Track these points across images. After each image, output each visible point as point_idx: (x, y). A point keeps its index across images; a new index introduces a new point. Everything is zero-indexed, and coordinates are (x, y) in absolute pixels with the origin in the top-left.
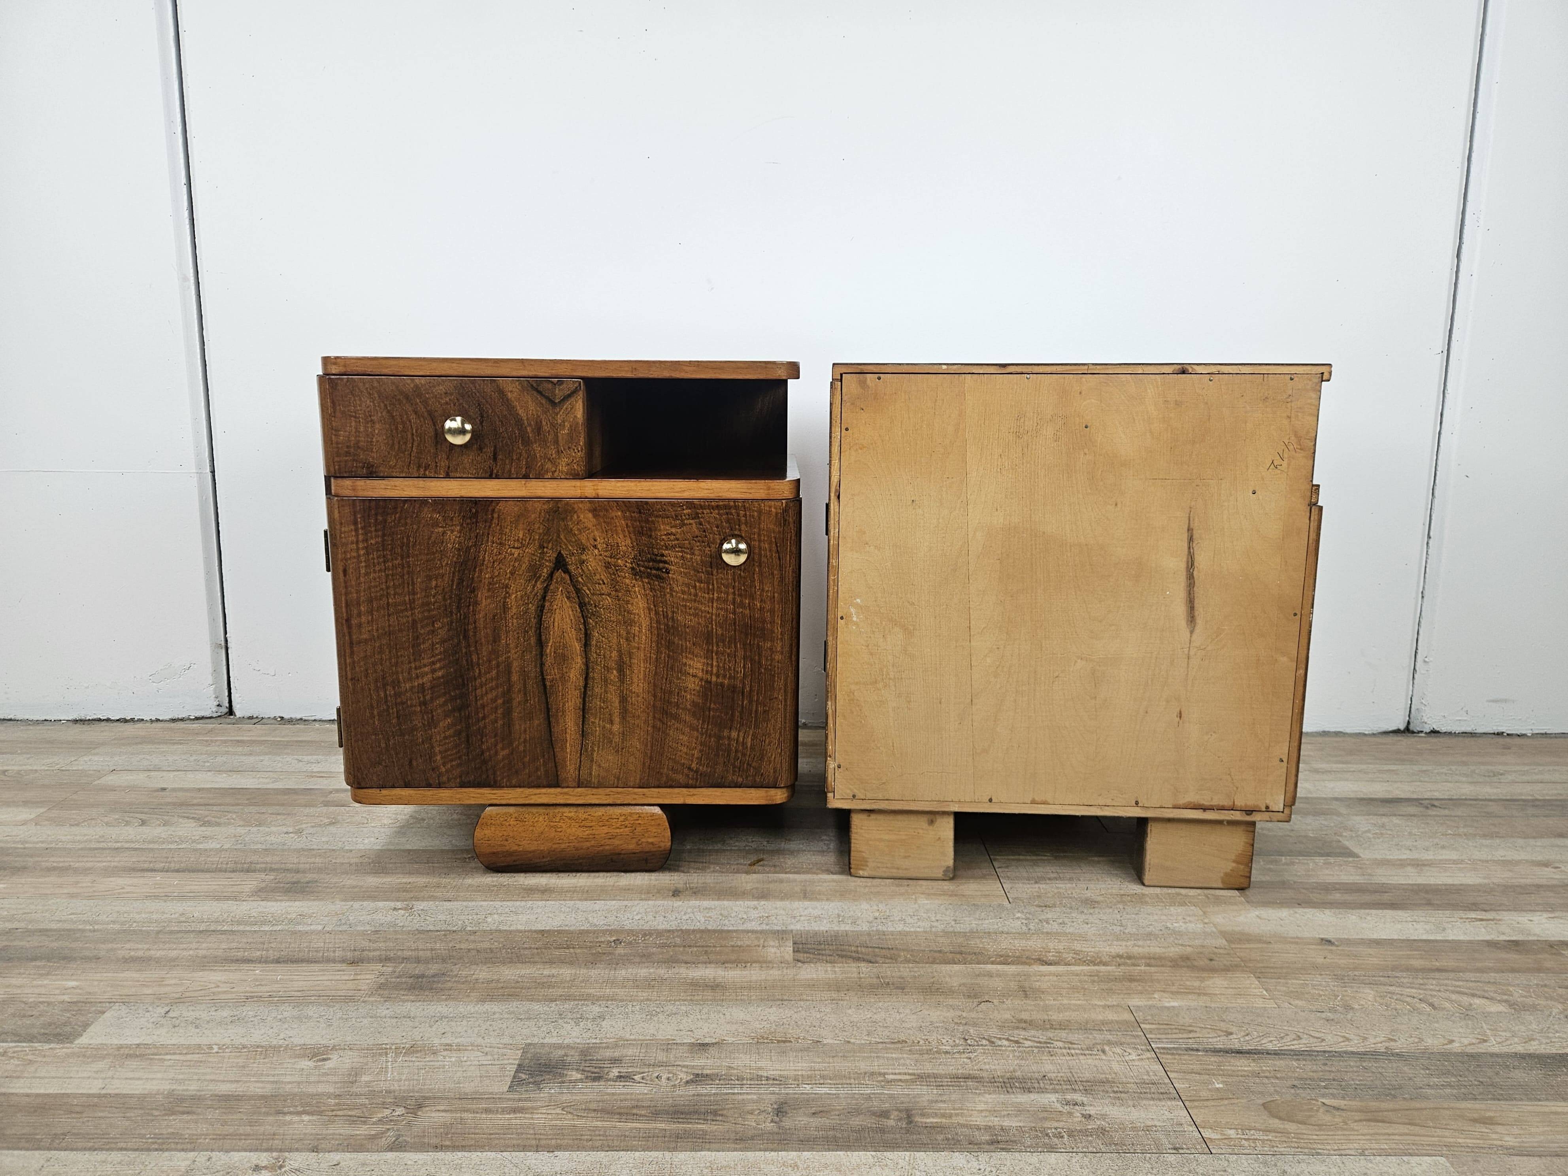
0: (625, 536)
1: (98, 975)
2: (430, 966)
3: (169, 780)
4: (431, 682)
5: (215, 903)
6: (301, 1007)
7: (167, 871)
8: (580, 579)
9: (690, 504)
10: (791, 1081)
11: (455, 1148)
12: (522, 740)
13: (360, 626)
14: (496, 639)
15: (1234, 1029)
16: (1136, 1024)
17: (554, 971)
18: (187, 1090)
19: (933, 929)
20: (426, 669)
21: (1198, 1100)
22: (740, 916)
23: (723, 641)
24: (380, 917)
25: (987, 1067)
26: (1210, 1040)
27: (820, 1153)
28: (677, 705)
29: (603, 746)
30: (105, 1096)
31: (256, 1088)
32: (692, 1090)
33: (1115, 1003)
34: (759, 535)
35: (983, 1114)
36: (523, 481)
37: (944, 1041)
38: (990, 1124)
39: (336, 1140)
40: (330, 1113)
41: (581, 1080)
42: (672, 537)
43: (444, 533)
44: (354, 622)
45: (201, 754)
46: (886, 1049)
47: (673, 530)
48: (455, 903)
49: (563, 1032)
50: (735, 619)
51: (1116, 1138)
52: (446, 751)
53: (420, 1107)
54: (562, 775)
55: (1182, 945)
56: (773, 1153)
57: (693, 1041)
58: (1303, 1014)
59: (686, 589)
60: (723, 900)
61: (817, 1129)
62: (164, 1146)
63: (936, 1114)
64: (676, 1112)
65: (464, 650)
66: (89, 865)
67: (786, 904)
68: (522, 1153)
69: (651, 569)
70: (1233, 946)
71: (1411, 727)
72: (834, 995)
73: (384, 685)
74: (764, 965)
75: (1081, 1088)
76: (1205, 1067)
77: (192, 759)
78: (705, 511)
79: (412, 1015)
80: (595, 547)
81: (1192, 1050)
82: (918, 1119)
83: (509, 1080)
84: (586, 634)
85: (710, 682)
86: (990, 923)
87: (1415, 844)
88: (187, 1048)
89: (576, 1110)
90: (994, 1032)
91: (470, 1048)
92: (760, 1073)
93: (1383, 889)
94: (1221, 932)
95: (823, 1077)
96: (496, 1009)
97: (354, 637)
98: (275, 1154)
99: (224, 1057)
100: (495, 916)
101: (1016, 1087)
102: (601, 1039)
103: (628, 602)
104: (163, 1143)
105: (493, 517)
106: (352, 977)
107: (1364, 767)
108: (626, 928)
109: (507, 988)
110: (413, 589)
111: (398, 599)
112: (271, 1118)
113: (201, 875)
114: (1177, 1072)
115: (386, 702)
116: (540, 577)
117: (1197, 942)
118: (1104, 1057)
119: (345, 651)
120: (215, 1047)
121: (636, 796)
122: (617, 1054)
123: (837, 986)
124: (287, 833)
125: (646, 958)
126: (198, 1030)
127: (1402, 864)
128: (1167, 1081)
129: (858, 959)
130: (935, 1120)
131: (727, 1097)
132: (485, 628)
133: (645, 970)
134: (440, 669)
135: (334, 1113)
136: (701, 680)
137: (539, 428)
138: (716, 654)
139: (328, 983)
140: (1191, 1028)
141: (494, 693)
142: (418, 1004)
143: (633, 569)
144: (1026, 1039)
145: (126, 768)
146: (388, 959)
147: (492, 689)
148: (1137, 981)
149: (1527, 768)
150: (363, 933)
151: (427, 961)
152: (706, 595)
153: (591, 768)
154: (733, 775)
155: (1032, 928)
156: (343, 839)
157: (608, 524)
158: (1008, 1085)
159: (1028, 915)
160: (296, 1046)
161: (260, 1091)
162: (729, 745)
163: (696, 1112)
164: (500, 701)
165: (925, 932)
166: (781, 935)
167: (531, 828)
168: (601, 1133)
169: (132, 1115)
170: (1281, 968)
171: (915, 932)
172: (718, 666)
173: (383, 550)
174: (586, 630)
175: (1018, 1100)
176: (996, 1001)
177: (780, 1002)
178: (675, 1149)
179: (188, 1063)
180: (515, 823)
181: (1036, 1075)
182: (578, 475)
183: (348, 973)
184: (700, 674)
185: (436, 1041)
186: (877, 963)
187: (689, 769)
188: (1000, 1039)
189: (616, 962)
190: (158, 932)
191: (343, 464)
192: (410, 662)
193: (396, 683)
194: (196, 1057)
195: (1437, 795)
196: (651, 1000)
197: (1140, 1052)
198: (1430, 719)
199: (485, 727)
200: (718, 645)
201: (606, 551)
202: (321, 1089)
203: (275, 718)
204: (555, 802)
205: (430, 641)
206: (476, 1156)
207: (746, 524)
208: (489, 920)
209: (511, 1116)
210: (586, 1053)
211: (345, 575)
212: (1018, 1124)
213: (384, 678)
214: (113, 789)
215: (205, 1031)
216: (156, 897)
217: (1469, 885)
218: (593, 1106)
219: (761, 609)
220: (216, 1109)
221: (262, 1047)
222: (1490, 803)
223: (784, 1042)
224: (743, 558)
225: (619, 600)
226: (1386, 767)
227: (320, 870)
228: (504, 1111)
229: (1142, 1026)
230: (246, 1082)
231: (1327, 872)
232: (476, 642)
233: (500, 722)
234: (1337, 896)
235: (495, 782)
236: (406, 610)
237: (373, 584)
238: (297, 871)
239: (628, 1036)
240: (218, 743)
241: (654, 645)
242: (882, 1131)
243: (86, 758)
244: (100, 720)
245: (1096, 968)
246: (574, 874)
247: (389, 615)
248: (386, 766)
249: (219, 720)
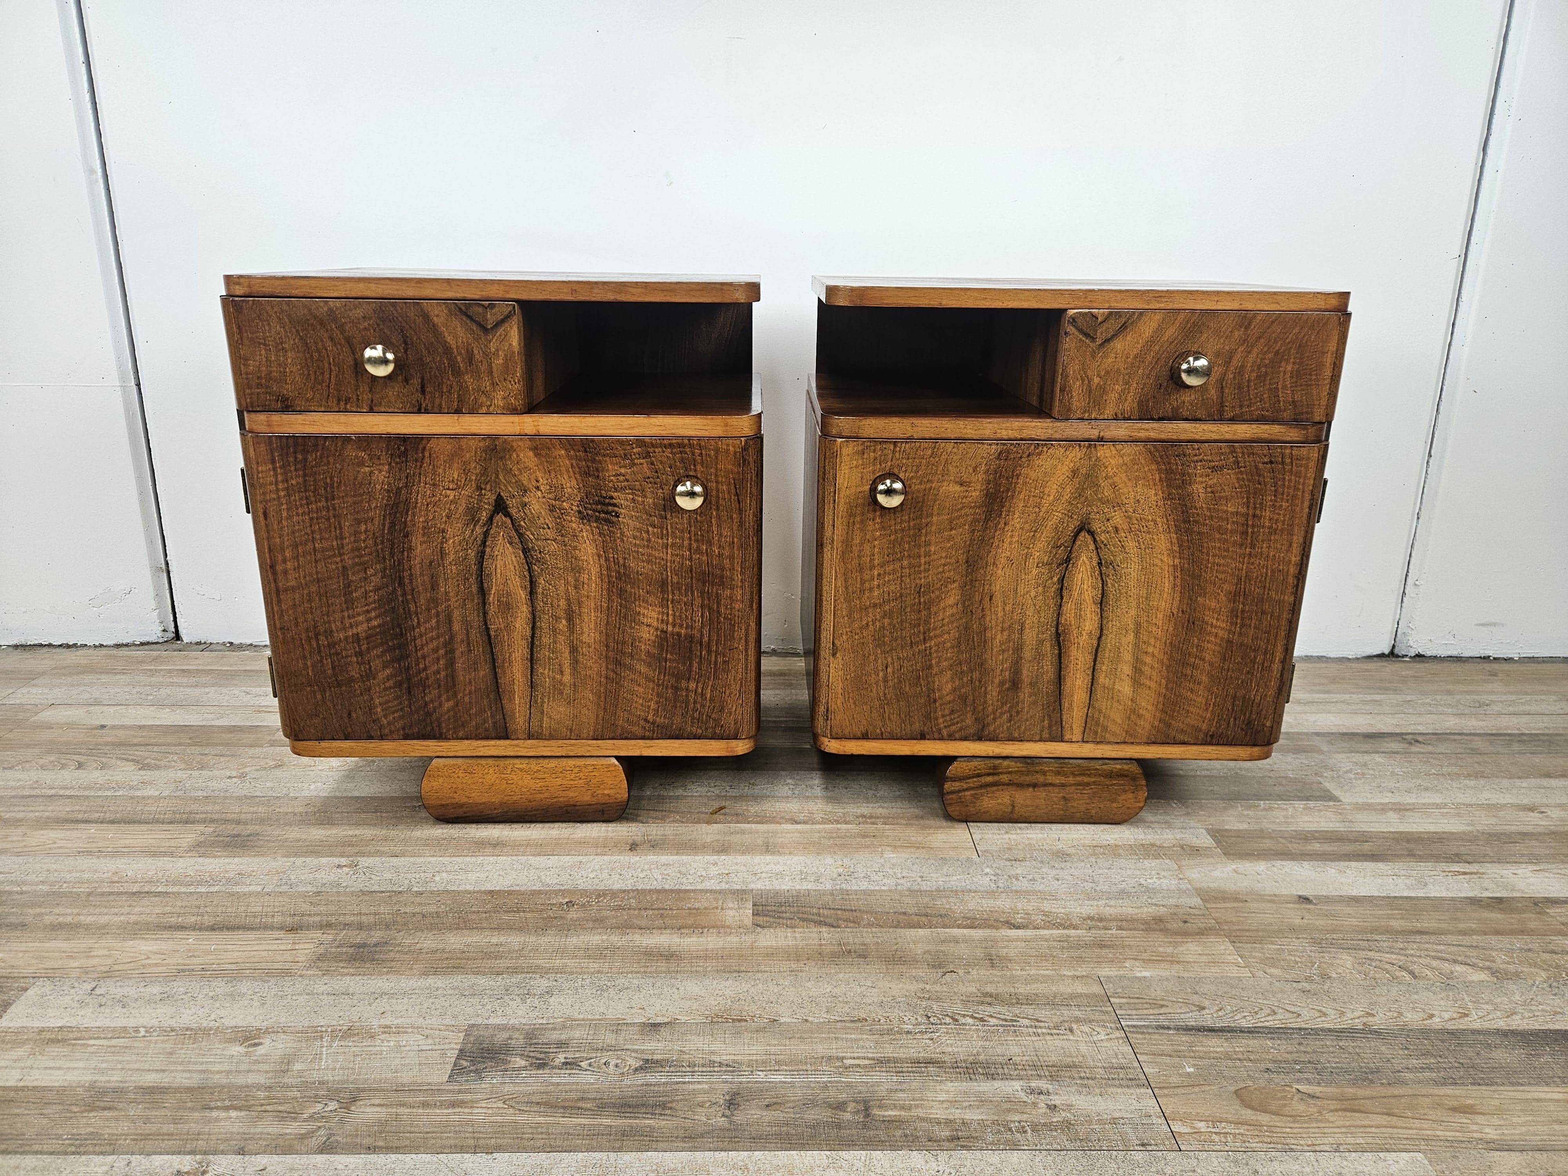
0: (570, 477)
1: (24, 945)
2: (373, 933)
3: (109, 716)
4: (366, 631)
5: (150, 860)
6: (235, 982)
7: (102, 822)
8: (522, 523)
9: (640, 442)
10: (745, 1068)
11: (389, 1149)
12: (467, 692)
13: (285, 572)
14: (434, 587)
15: (1206, 1003)
16: (1106, 999)
17: (502, 939)
18: (109, 1082)
19: (899, 888)
20: (360, 618)
21: (1166, 1088)
22: (699, 873)
23: (679, 589)
24: (324, 876)
25: (950, 1049)
26: (1182, 1016)
27: (772, 1153)
28: (632, 656)
29: (554, 697)
30: (22, 1089)
31: (182, 1079)
32: (641, 1079)
33: (1084, 973)
34: (716, 476)
35: (945, 1106)
36: (456, 416)
37: (906, 1019)
38: (951, 1117)
39: (264, 1140)
40: (260, 1109)
41: (525, 1068)
42: (621, 478)
43: (371, 473)
44: (279, 568)
45: (145, 685)
46: (845, 1028)
47: (623, 471)
48: (403, 859)
49: (509, 1011)
50: (691, 566)
51: (1082, 1131)
52: (387, 702)
53: (354, 1100)
54: (511, 727)
55: (1156, 905)
56: (723, 1153)
57: (644, 1020)
58: (1278, 984)
59: (638, 534)
60: (682, 854)
61: (770, 1124)
62: (82, 1149)
63: (895, 1106)
64: (623, 1106)
65: (401, 599)
66: (20, 815)
67: (747, 858)
68: (459, 1155)
69: (599, 512)
70: (1208, 906)
71: (1396, 651)
72: (794, 966)
73: (317, 635)
74: (722, 931)
75: (1047, 1074)
76: (1176, 1047)
77: (134, 691)
78: (656, 450)
79: (351, 990)
80: (538, 488)
81: (1163, 1028)
82: (876, 1112)
83: (449, 1067)
84: (531, 582)
85: (666, 632)
86: (957, 880)
87: (1397, 785)
88: (113, 1031)
89: (518, 1103)
90: (958, 1008)
91: (410, 1030)
92: (713, 1058)
93: (1363, 837)
94: (1196, 889)
95: (778, 1062)
96: (439, 984)
97: (280, 584)
98: (198, 1157)
99: (150, 1042)
100: (444, 874)
101: (979, 1073)
102: (548, 1019)
103: (575, 548)
104: (81, 1145)
105: (424, 456)
106: (289, 947)
107: (1347, 696)
108: (580, 888)
109: (452, 959)
110: (341, 533)
111: (325, 544)
112: (196, 1115)
113: (137, 827)
114: (1146, 1054)
115: (319, 652)
116: (478, 521)
117: (1172, 901)
118: (1071, 1038)
119: (272, 600)
120: (142, 1030)
121: (590, 748)
122: (563, 1037)
123: (796, 955)
124: (230, 777)
125: (599, 923)
126: (125, 1010)
127: (1384, 808)
128: (1136, 1064)
129: (820, 923)
130: (894, 1113)
131: (676, 1087)
132: (422, 574)
133: (597, 937)
134: (376, 617)
135: (263, 1108)
136: (657, 629)
137: (470, 358)
138: (672, 603)
139: (264, 954)
140: (1162, 1003)
141: (435, 643)
142: (358, 978)
143: (579, 512)
144: (991, 1016)
145: (66, 702)
146: (329, 925)
147: (432, 639)
148: (1108, 947)
149: (1513, 697)
150: (305, 895)
151: (369, 928)
152: (660, 541)
153: (541, 721)
154: (692, 726)
155: (1001, 885)
156: (288, 785)
157: (550, 463)
158: (971, 1071)
159: (997, 871)
160: (227, 1029)
161: (187, 1083)
162: (687, 696)
163: (643, 1105)
164: (442, 652)
165: (891, 891)
166: (740, 895)
167: (480, 780)
168: (544, 1130)
169: (50, 1111)
170: (1257, 931)
171: (880, 891)
172: (674, 615)
173: (306, 491)
174: (531, 576)
175: (981, 1089)
176: (961, 972)
177: (736, 974)
178: (620, 1150)
179: (113, 1049)
180: (464, 775)
181: (1000, 1059)
182: (516, 409)
183: (286, 941)
184: (655, 624)
185: (375, 1023)
186: (838, 927)
187: (646, 720)
188: (964, 1016)
189: (567, 928)
190: (90, 894)
191: (255, 397)
192: (342, 611)
193: (329, 633)
194: (121, 1042)
195: (1421, 729)
196: (602, 973)
197: (1109, 1030)
198: (1417, 643)
199: (427, 678)
200: (673, 593)
201: (551, 493)
202: (252, 1079)
203: (224, 644)
204: (504, 754)
205: (363, 589)
206: (409, 1159)
207: (702, 464)
208: (437, 879)
209: (450, 1111)
210: (531, 1035)
211: (266, 519)
212: (980, 1117)
213: (315, 627)
214: (49, 726)
215: (133, 1011)
216: (89, 853)
217: (1452, 833)
218: (536, 1098)
219: (720, 555)
220: (139, 1103)
221: (191, 1030)
222: (1476, 738)
223: (739, 1021)
224: (698, 502)
225: (565, 545)
226: (1369, 697)
227: (262, 821)
228: (442, 1105)
229: (1112, 1000)
230: (172, 1071)
231: (1306, 819)
232: (413, 590)
233: (443, 674)
234: (1316, 846)
235: (441, 734)
236: (334, 555)
237: (297, 527)
238: (238, 822)
239: (576, 1016)
240: (162, 673)
241: (605, 592)
242: (839, 1126)
243: (24, 690)
244: (41, 645)
245: (1066, 931)
246: (528, 825)
247: (316, 561)
248: (324, 718)
249: (165, 646)
